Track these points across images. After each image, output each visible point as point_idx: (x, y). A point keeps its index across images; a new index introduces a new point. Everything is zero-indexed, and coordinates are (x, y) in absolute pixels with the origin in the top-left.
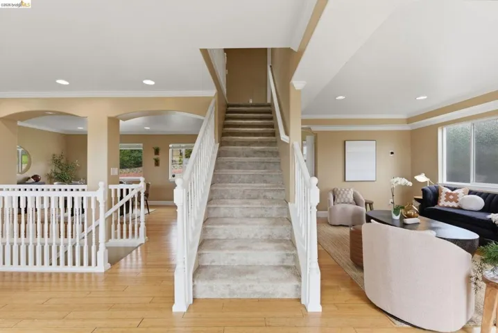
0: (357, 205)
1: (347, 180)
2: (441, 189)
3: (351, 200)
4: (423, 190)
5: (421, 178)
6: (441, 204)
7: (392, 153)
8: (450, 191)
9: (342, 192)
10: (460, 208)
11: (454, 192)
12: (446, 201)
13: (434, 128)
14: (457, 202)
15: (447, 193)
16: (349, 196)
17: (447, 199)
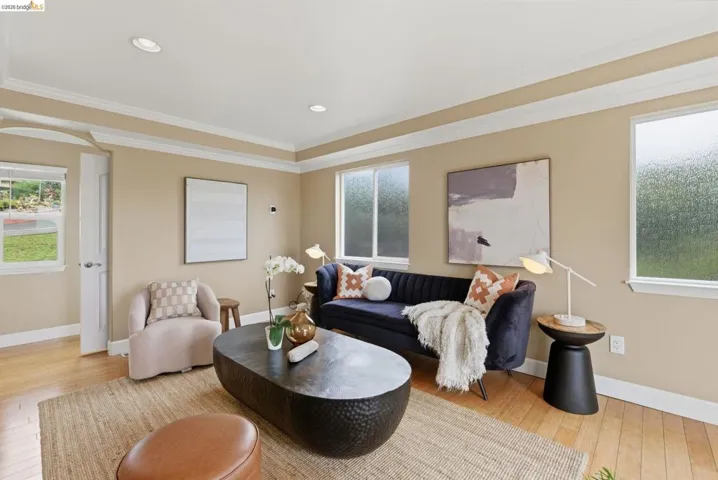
0: (204, 316)
1: (188, 261)
2: (341, 270)
3: (192, 307)
4: (318, 273)
5: (315, 252)
6: (341, 295)
7: (274, 209)
8: (351, 272)
9: (169, 292)
10: (364, 299)
11: (357, 273)
12: (347, 288)
13: (330, 173)
14: (361, 289)
15: (348, 275)
16: (185, 299)
17: (350, 286)
